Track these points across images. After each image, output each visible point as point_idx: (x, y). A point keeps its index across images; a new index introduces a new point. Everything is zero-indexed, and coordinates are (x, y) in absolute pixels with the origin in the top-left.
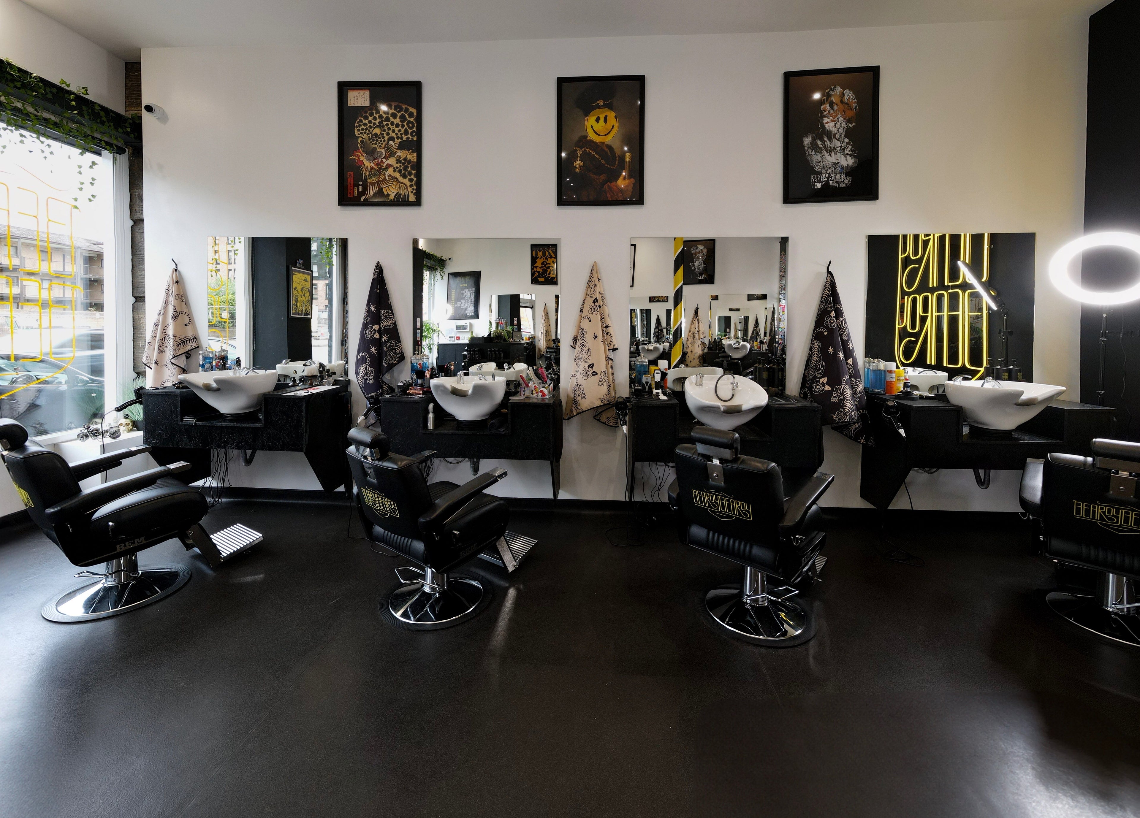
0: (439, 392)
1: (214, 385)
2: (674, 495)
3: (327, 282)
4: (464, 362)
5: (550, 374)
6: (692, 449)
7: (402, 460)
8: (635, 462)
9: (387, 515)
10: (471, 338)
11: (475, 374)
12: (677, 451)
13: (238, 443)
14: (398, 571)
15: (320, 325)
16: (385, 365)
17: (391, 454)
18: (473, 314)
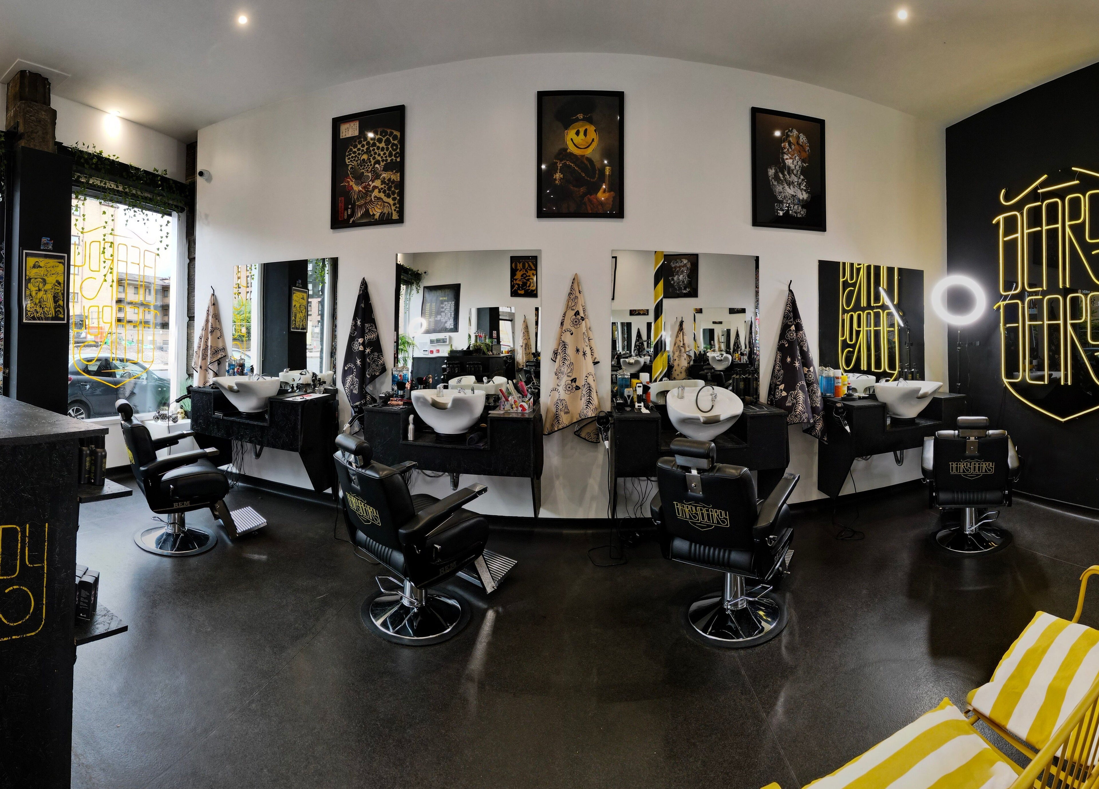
0: (419, 404)
1: (235, 388)
2: (657, 509)
3: (320, 300)
4: (444, 375)
5: (530, 388)
6: (672, 461)
7: (384, 470)
8: (618, 478)
9: (369, 522)
10: (451, 351)
11: (454, 388)
12: (659, 464)
13: (251, 438)
14: (379, 579)
15: (313, 339)
16: (368, 376)
17: (374, 463)
18: (452, 327)
